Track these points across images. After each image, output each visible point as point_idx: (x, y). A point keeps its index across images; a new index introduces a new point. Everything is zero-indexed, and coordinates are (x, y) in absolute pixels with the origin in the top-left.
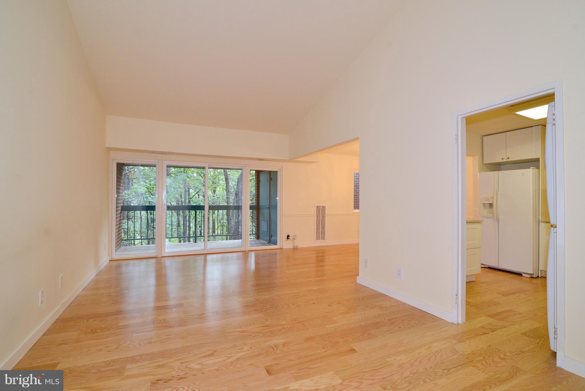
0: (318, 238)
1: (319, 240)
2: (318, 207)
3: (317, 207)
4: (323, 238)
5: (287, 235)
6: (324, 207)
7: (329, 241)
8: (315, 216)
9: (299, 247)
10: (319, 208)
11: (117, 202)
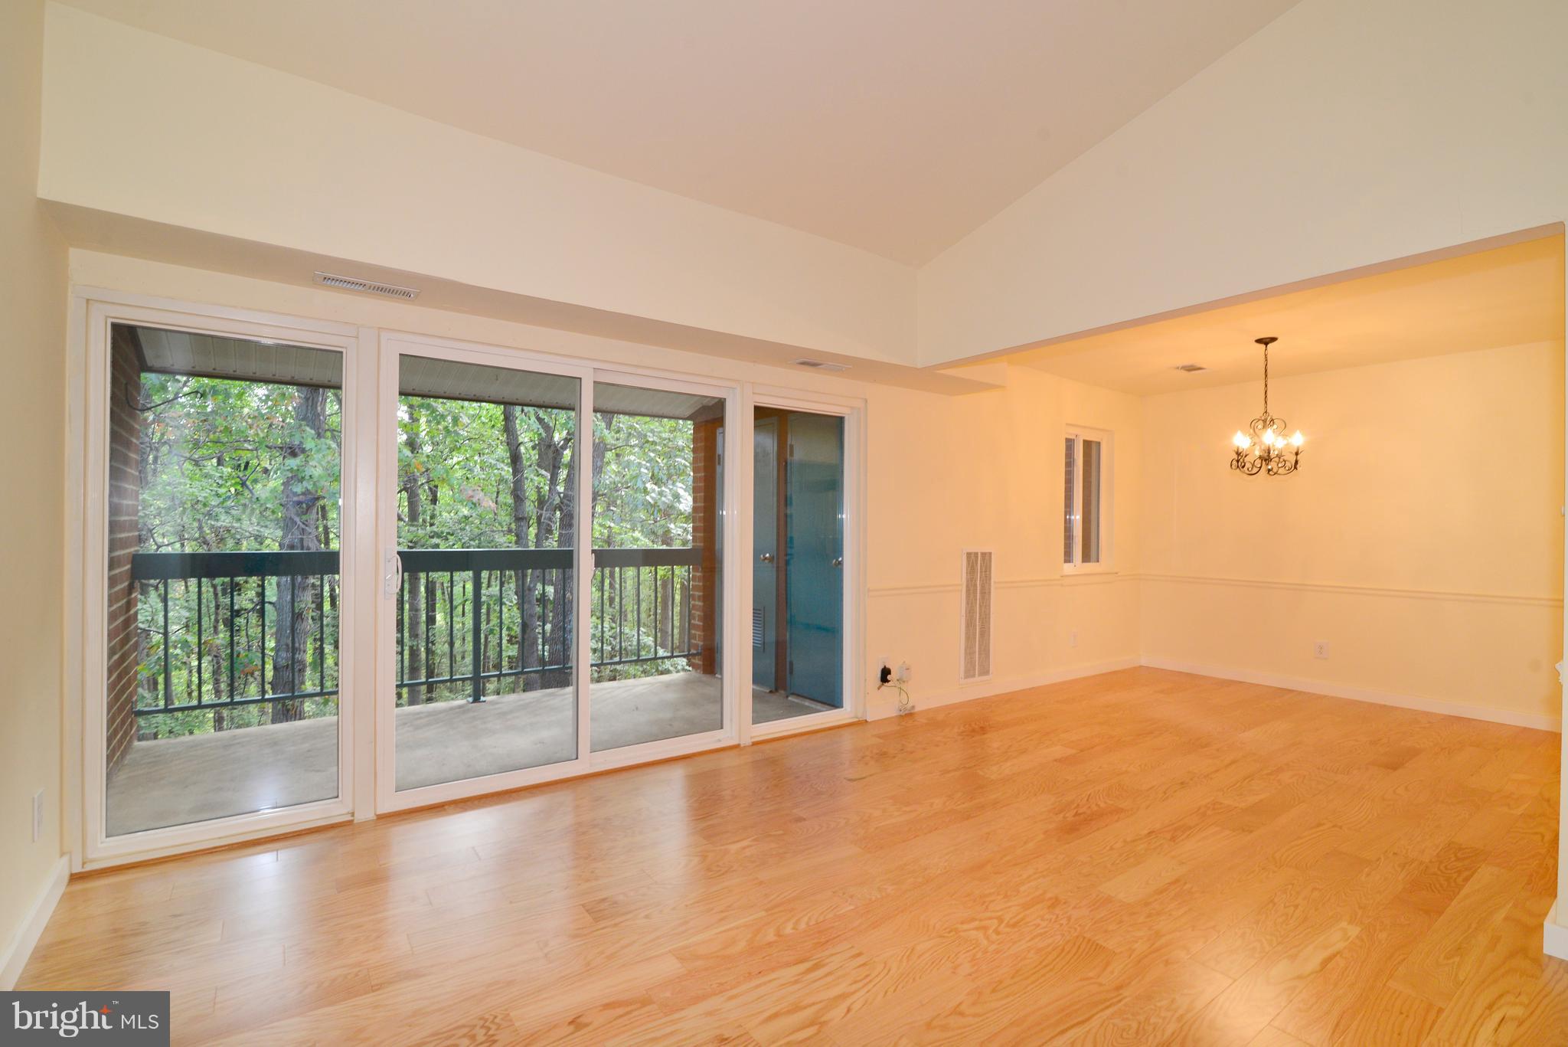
0: (969, 673)
1: (974, 676)
2: (971, 557)
3: (969, 555)
4: (985, 671)
5: (883, 667)
6: (987, 557)
7: (1002, 680)
8: (961, 591)
9: (917, 709)
10: (973, 563)
11: (113, 518)
